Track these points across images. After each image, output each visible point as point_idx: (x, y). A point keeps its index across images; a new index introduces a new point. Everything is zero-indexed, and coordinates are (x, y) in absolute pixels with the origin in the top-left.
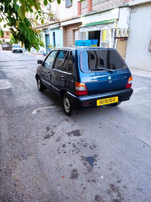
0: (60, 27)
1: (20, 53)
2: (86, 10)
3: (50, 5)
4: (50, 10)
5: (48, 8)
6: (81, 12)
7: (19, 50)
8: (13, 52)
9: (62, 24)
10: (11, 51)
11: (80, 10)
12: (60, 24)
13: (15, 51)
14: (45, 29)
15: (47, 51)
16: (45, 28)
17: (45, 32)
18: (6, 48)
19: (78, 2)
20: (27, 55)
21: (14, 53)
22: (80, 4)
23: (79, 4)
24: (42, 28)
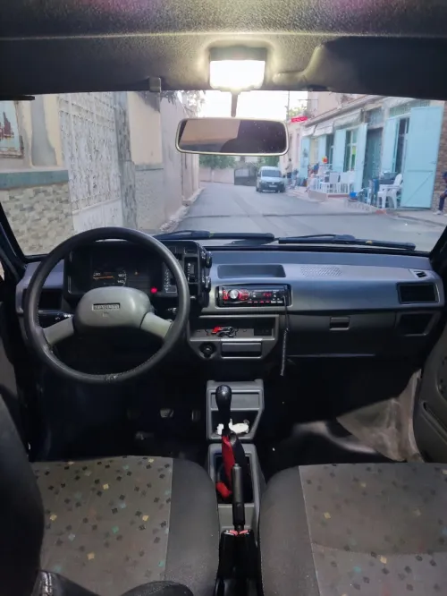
1: (276, 192)
7: (276, 184)
8: (257, 190)
10: (254, 188)
13: (264, 188)
14: (370, 112)
15: (363, 186)
17: (368, 121)
18: (244, 178)
20: (295, 197)
21: (261, 192)
24: (359, 111)
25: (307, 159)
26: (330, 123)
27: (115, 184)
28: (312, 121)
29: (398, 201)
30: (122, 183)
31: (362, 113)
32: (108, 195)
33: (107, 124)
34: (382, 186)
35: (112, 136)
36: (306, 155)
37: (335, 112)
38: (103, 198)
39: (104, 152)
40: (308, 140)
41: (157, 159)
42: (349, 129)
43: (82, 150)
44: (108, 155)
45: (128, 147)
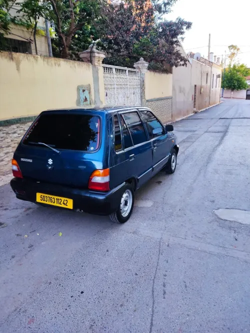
33: (135, 87)
35: (139, 90)
39: (132, 96)
44: (135, 98)
45: (144, 94)
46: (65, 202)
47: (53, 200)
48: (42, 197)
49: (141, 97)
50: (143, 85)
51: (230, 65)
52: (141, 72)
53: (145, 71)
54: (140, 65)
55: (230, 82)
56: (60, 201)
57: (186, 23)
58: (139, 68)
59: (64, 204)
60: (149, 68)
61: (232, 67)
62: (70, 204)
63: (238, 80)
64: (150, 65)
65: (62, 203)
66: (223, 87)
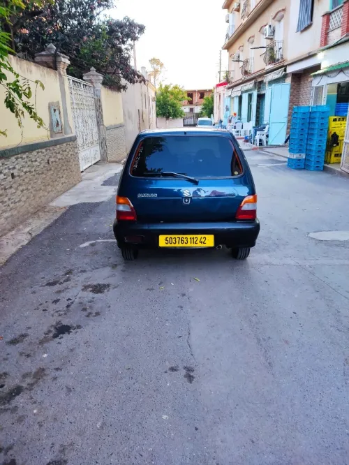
0: (285, 76)
2: (339, 32)
3: (274, 28)
4: (271, 39)
5: (267, 36)
6: (328, 39)
9: (290, 70)
11: (327, 34)
12: (285, 70)
14: (260, 83)
16: (260, 80)
17: (258, 88)
19: (323, 16)
22: (328, 21)
23: (325, 18)
24: (253, 81)
25: (228, 112)
26: (239, 88)
27: (96, 138)
28: (230, 86)
29: (267, 142)
30: (99, 137)
31: (255, 83)
32: (92, 143)
33: (91, 107)
34: (258, 133)
35: (93, 113)
36: (227, 109)
37: (241, 81)
38: (90, 145)
39: (90, 121)
40: (229, 99)
41: (121, 121)
42: (250, 93)
43: (80, 123)
44: (92, 123)
45: (102, 118)
46: (203, 240)
47: (185, 240)
48: (168, 239)
49: (98, 122)
50: (100, 106)
51: (161, 86)
52: (94, 87)
53: (99, 86)
54: (91, 77)
55: (163, 108)
56: (195, 240)
57: (139, 26)
58: (91, 81)
59: (201, 242)
60: (104, 83)
61: (163, 87)
62: (209, 241)
63: (173, 106)
64: (104, 77)
65: (198, 242)
66: (157, 115)
